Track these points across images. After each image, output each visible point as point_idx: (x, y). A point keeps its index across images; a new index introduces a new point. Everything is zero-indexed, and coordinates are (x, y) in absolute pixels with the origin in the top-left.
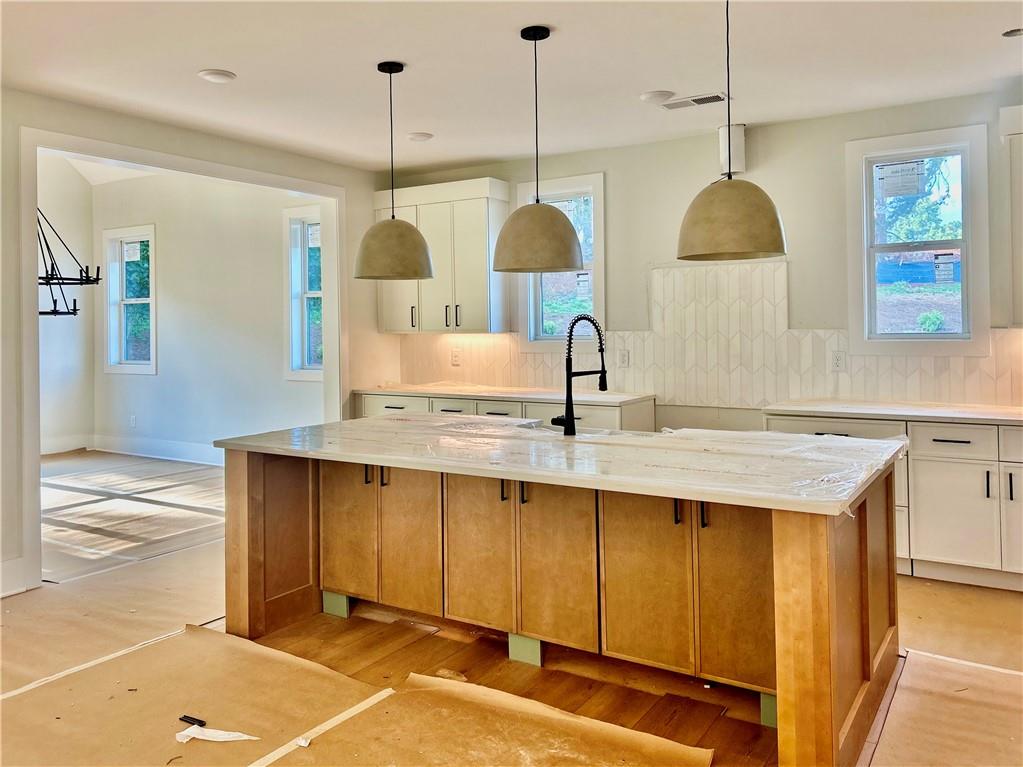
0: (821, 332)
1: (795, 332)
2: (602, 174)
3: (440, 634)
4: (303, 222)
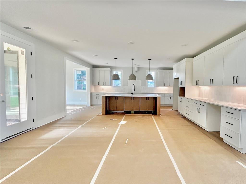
2: (123, 69)
4: (76, 70)
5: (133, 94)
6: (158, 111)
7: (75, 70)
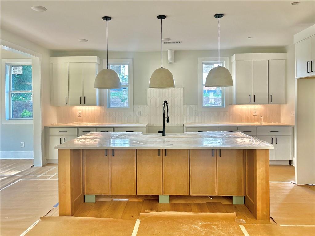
0: (191, 106)
1: (186, 106)
2: (132, 59)
3: (130, 201)
4: (10, 65)
5: (164, 134)
6: (259, 205)
7: (6, 64)
